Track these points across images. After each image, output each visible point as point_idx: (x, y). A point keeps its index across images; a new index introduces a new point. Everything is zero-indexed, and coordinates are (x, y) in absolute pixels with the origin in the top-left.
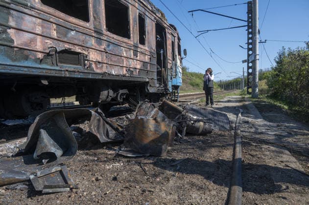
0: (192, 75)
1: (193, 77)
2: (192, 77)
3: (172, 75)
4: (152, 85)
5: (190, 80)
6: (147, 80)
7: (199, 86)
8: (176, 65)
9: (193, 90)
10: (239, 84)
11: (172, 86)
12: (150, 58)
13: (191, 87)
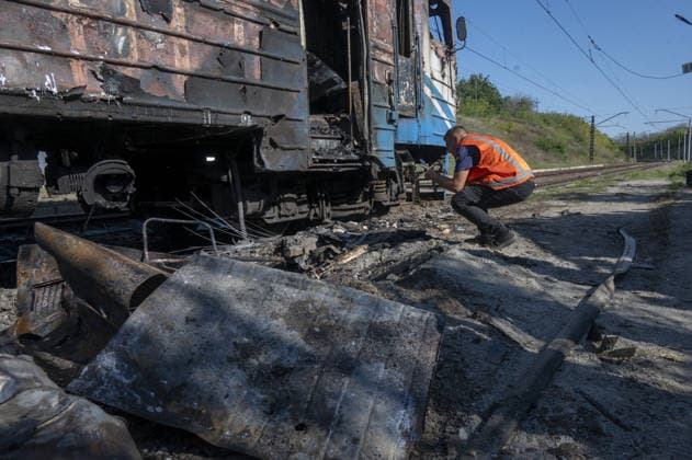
0: (545, 121)
1: (548, 124)
2: (545, 127)
3: (392, 108)
4: (280, 140)
5: (538, 133)
6: (247, 121)
7: (562, 152)
8: (417, 72)
9: (542, 163)
10: (682, 145)
11: (398, 146)
12: (261, 33)
13: (540, 154)
